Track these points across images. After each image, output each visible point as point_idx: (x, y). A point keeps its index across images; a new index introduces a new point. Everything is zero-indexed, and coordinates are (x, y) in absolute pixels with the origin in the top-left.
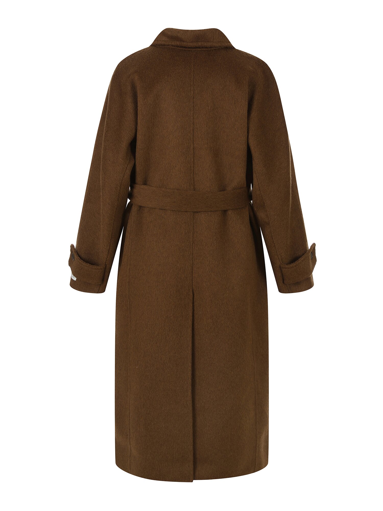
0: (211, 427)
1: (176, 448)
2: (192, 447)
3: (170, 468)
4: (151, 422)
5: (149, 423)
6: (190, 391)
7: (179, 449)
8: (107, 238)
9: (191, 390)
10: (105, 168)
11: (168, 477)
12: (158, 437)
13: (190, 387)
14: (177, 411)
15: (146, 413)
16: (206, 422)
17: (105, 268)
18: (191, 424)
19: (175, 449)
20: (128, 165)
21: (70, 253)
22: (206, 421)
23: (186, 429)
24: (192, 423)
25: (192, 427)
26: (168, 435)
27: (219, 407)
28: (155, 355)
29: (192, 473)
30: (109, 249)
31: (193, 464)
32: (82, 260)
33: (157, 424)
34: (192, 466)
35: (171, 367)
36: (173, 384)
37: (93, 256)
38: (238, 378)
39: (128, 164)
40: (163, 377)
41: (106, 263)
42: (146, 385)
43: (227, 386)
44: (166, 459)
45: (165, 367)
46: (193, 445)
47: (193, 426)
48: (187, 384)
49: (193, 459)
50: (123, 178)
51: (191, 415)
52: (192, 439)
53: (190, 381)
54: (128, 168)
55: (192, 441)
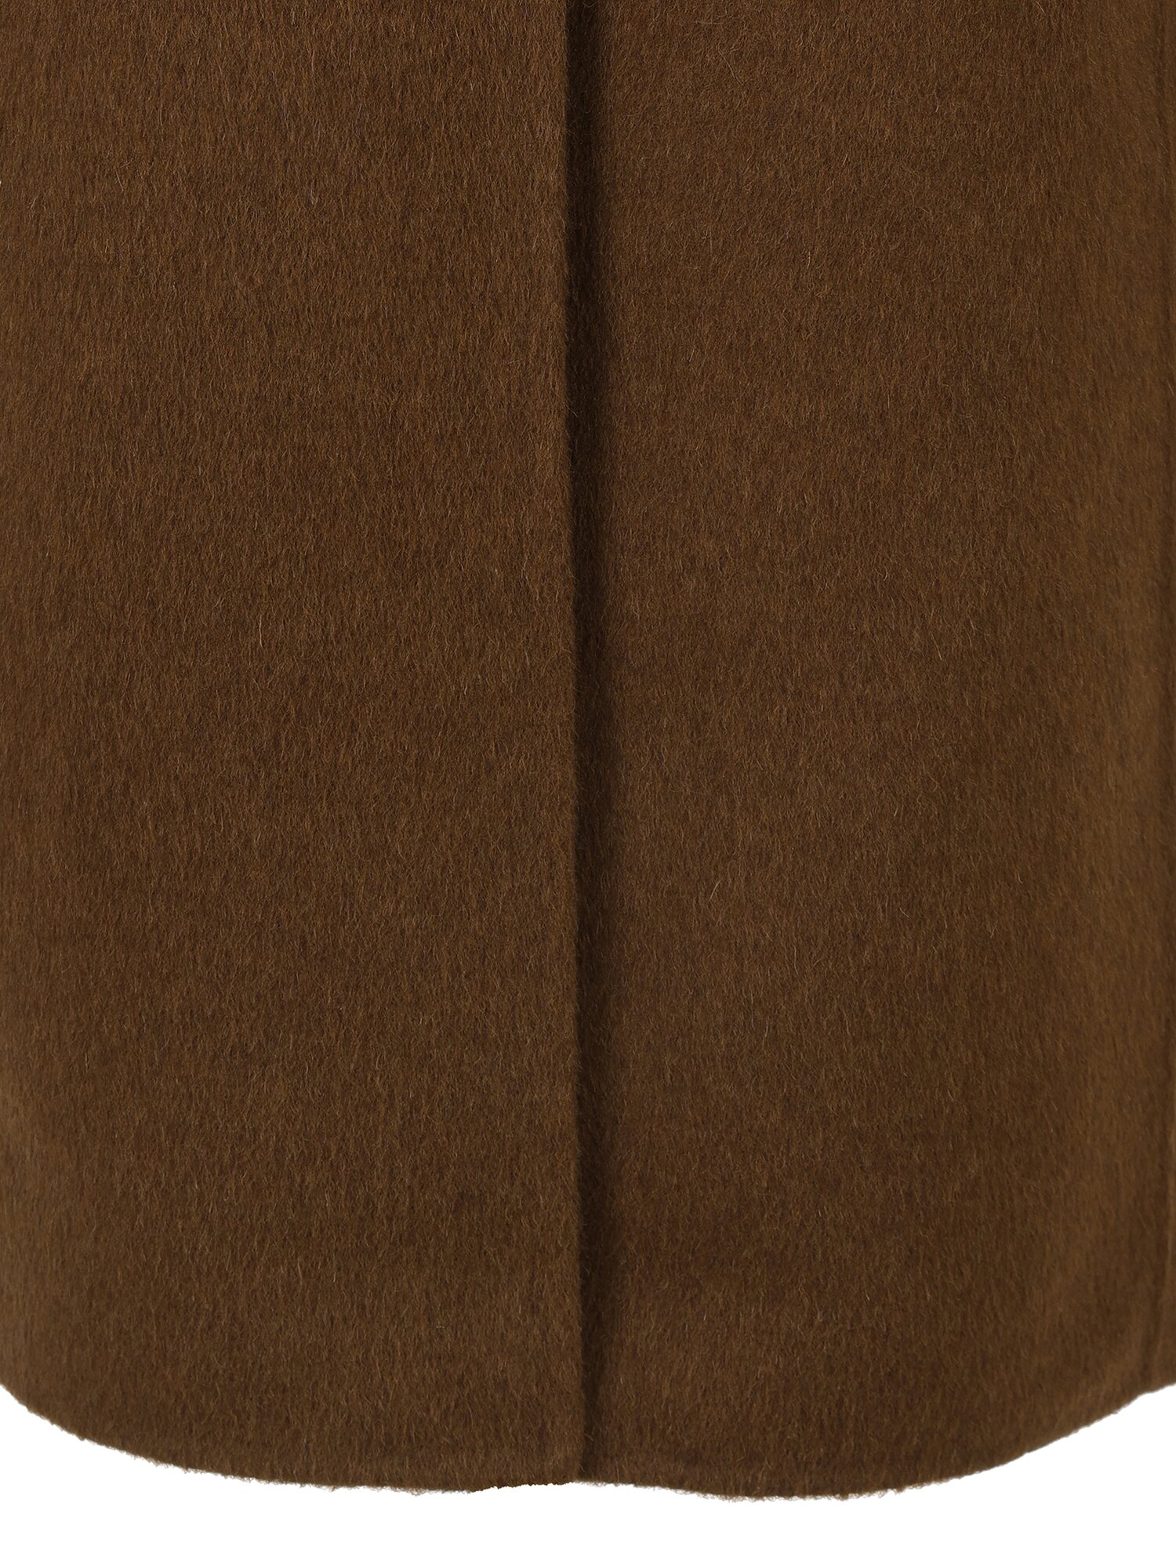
0: (780, 870)
1: (391, 1095)
2: (566, 1094)
3: (338, 1315)
4: (126, 785)
5: (109, 791)
6: (554, 425)
7: (425, 1109)
9: (561, 421)
11: (314, 1406)
12: (208, 962)
13: (552, 387)
14: (411, 665)
15: (89, 681)
16: (725, 814)
18: (563, 827)
19: (382, 1108)
22: (722, 800)
23: (506, 886)
24: (569, 816)
25: (565, 863)
26: (304, 943)
27: (866, 627)
28: (171, 35)
29: (568, 1374)
31: (583, 1288)
33: (188, 806)
34: (572, 1303)
35: (342, 163)
36: (365, 348)
38: (1026, 290)
40: (259, 281)
42: (89, 376)
43: (926, 368)
44: (292, 1216)
45: (279, 161)
46: (583, 1079)
47: (580, 855)
48: (523, 346)
49: (574, 1231)
51: (561, 713)
52: (570, 1010)
53: (552, 311)
55: (569, 1032)
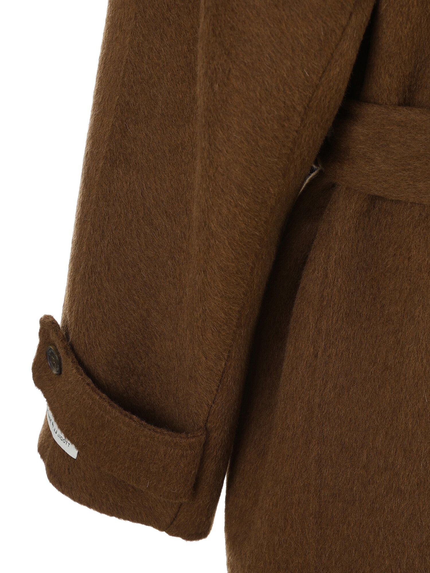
8: (221, 326)
10: (232, 28)
17: (206, 445)
20: (350, 18)
21: (35, 341)
30: (223, 372)
32: (104, 395)
37: (142, 378)
39: (351, 14)
41: (209, 425)
50: (321, 78)
54: (349, 30)
